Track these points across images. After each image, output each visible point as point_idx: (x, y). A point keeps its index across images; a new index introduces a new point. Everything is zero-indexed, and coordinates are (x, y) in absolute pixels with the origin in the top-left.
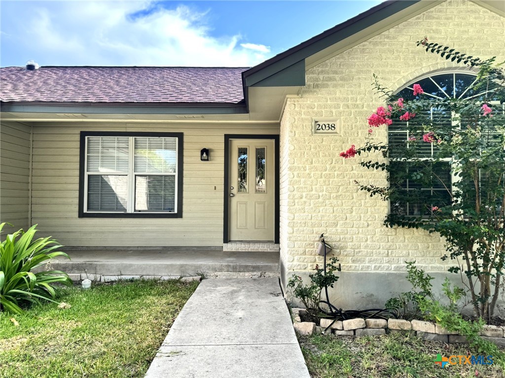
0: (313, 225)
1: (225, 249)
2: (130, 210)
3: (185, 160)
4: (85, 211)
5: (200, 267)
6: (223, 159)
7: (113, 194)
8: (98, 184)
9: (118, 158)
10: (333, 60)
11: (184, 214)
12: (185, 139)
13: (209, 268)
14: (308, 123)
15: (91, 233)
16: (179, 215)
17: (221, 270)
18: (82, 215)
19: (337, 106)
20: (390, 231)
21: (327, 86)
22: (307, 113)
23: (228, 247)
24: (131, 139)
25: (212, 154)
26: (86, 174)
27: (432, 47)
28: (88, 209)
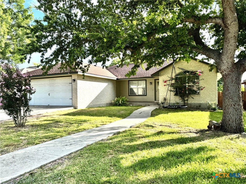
0: (163, 96)
1: (155, 102)
2: (137, 95)
3: (147, 85)
4: (130, 95)
5: (149, 104)
6: (154, 84)
7: (134, 92)
8: (132, 90)
9: (135, 83)
10: (166, 70)
11: (147, 95)
12: (147, 80)
13: (150, 104)
14: (162, 80)
15: (131, 99)
16: (146, 95)
17: (152, 104)
18: (129, 96)
19: (167, 78)
20: (175, 96)
21: (165, 75)
22: (162, 79)
23: (156, 102)
24: (137, 81)
25: (152, 83)
26: (129, 88)
27: (179, 68)
28: (130, 94)
